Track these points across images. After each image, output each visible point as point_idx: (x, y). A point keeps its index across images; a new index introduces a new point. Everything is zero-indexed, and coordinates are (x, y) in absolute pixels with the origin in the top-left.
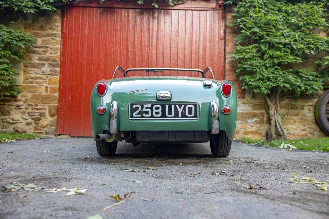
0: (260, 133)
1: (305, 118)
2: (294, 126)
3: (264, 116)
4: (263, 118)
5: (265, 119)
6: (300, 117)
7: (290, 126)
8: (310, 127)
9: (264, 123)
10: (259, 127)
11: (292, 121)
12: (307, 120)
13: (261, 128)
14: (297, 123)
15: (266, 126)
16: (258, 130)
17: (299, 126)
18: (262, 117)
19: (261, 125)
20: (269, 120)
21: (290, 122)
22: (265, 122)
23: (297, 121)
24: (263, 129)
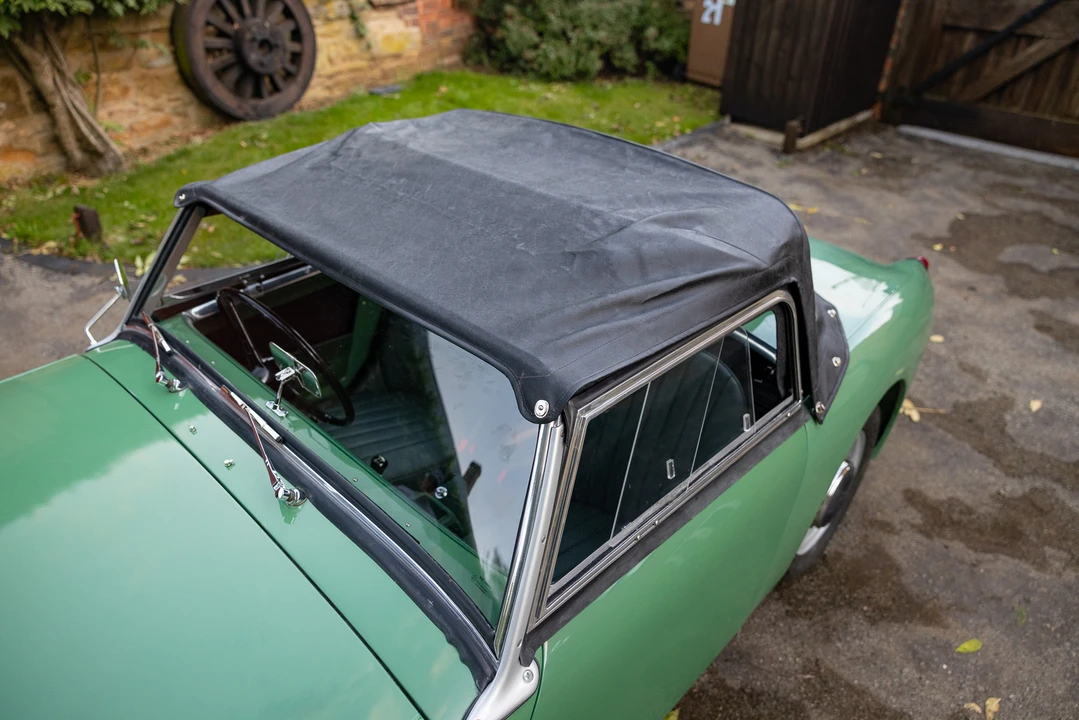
0: (24, 150)
1: (151, 72)
2: (126, 105)
3: (16, 90)
4: (18, 97)
5: (26, 99)
6: (136, 70)
7: (115, 106)
8: (172, 96)
9: (26, 114)
10: (12, 131)
11: (115, 90)
12: (158, 78)
13: (22, 132)
14: (132, 93)
15: (37, 122)
16: (17, 139)
17: (140, 100)
18: (11, 95)
19: (18, 121)
20: (42, 103)
21: (109, 93)
22: (29, 109)
23: (131, 84)
24: (29, 133)
